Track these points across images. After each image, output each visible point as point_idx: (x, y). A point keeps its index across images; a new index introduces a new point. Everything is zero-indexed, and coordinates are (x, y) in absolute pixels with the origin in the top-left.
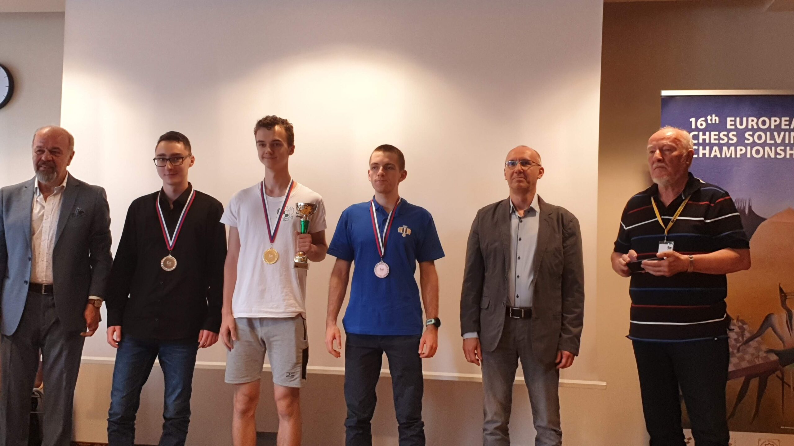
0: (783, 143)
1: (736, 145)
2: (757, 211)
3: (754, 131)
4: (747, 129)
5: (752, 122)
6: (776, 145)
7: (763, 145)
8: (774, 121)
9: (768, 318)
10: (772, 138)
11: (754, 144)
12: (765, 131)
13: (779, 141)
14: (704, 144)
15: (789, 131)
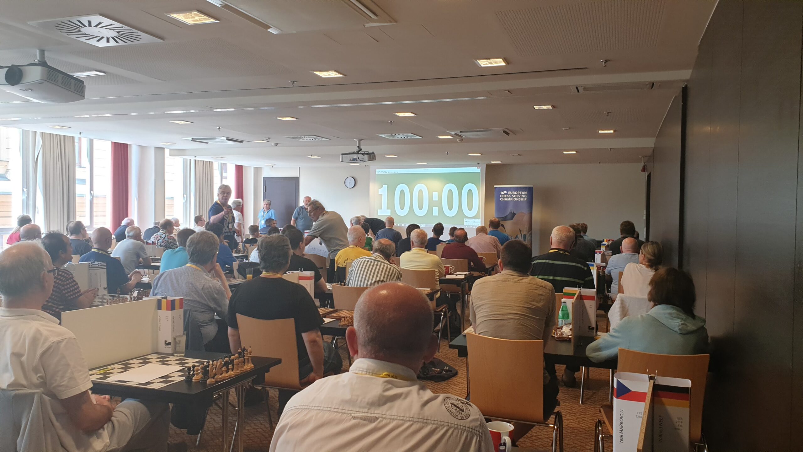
0: (520, 197)
1: (510, 198)
2: (515, 212)
3: (514, 195)
4: (512, 194)
5: (514, 192)
6: (519, 198)
7: (516, 198)
8: (519, 192)
9: (517, 235)
10: (518, 196)
11: (514, 198)
12: (516, 195)
13: (519, 197)
14: (503, 198)
15: (522, 195)
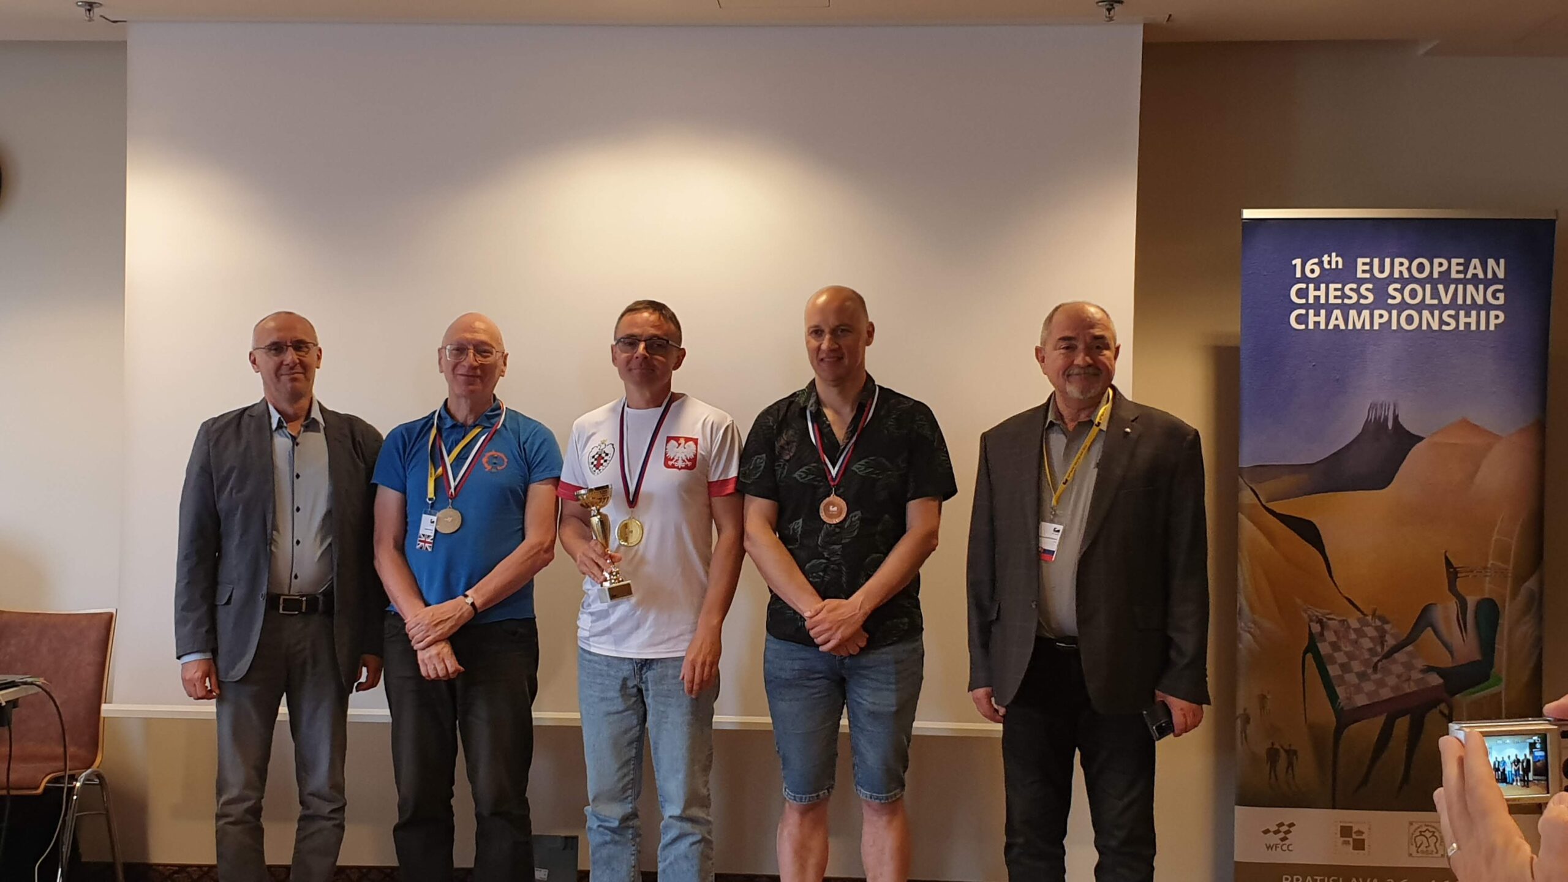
0: (1453, 304)
1: (1371, 308)
2: (1410, 424)
3: (1404, 282)
4: (1391, 279)
5: (1400, 266)
6: (1442, 308)
7: (1420, 307)
8: (1439, 266)
9: (1426, 610)
10: (1435, 294)
11: (1403, 306)
12: (1422, 283)
13: (1446, 301)
14: (1317, 306)
15: (1465, 282)
